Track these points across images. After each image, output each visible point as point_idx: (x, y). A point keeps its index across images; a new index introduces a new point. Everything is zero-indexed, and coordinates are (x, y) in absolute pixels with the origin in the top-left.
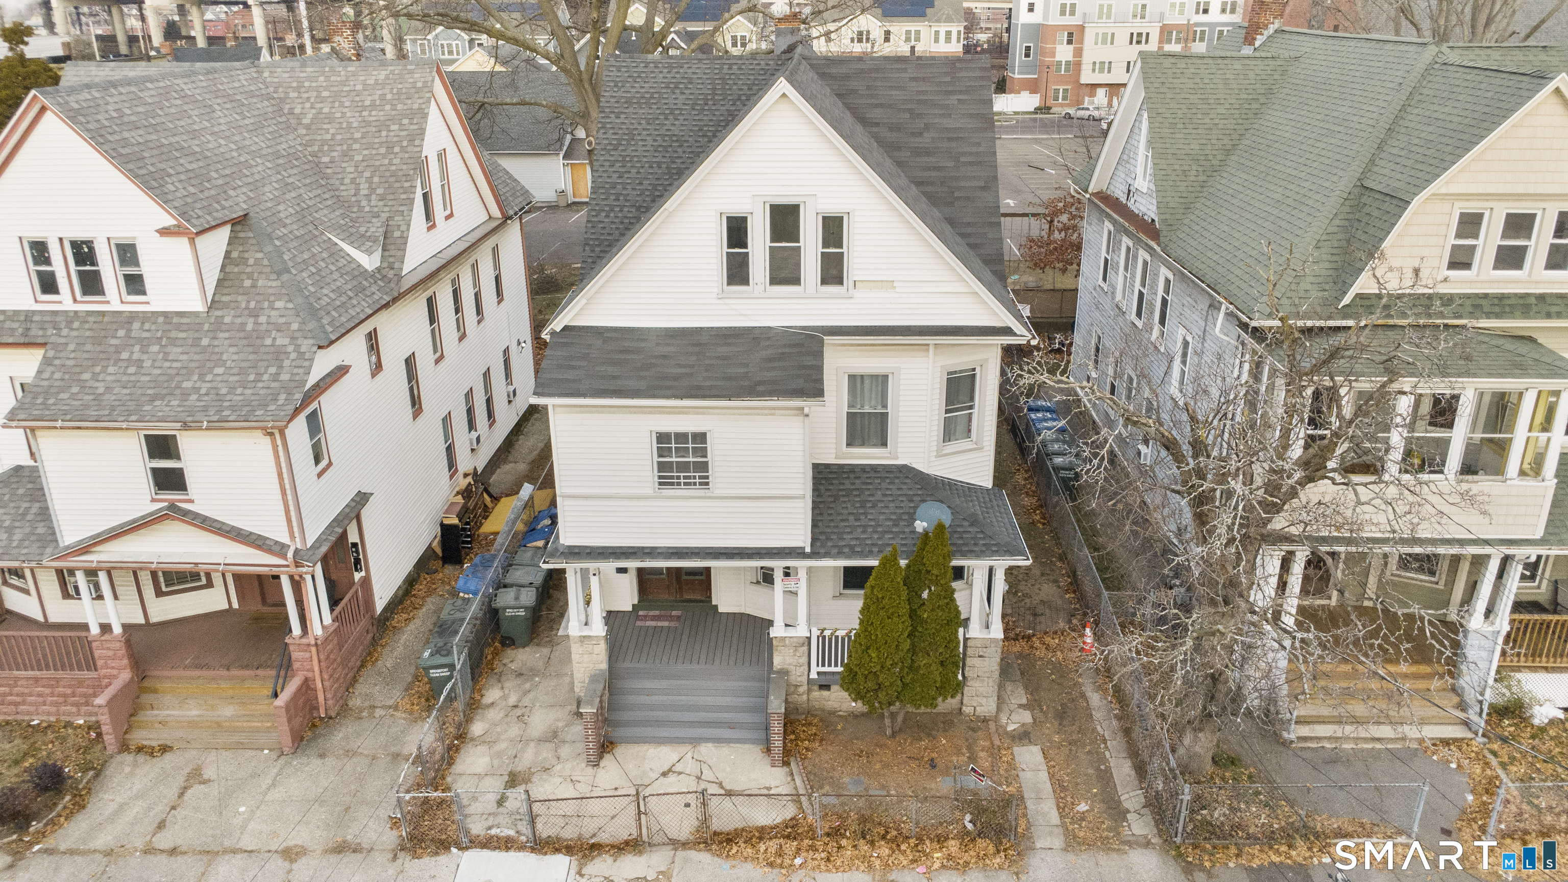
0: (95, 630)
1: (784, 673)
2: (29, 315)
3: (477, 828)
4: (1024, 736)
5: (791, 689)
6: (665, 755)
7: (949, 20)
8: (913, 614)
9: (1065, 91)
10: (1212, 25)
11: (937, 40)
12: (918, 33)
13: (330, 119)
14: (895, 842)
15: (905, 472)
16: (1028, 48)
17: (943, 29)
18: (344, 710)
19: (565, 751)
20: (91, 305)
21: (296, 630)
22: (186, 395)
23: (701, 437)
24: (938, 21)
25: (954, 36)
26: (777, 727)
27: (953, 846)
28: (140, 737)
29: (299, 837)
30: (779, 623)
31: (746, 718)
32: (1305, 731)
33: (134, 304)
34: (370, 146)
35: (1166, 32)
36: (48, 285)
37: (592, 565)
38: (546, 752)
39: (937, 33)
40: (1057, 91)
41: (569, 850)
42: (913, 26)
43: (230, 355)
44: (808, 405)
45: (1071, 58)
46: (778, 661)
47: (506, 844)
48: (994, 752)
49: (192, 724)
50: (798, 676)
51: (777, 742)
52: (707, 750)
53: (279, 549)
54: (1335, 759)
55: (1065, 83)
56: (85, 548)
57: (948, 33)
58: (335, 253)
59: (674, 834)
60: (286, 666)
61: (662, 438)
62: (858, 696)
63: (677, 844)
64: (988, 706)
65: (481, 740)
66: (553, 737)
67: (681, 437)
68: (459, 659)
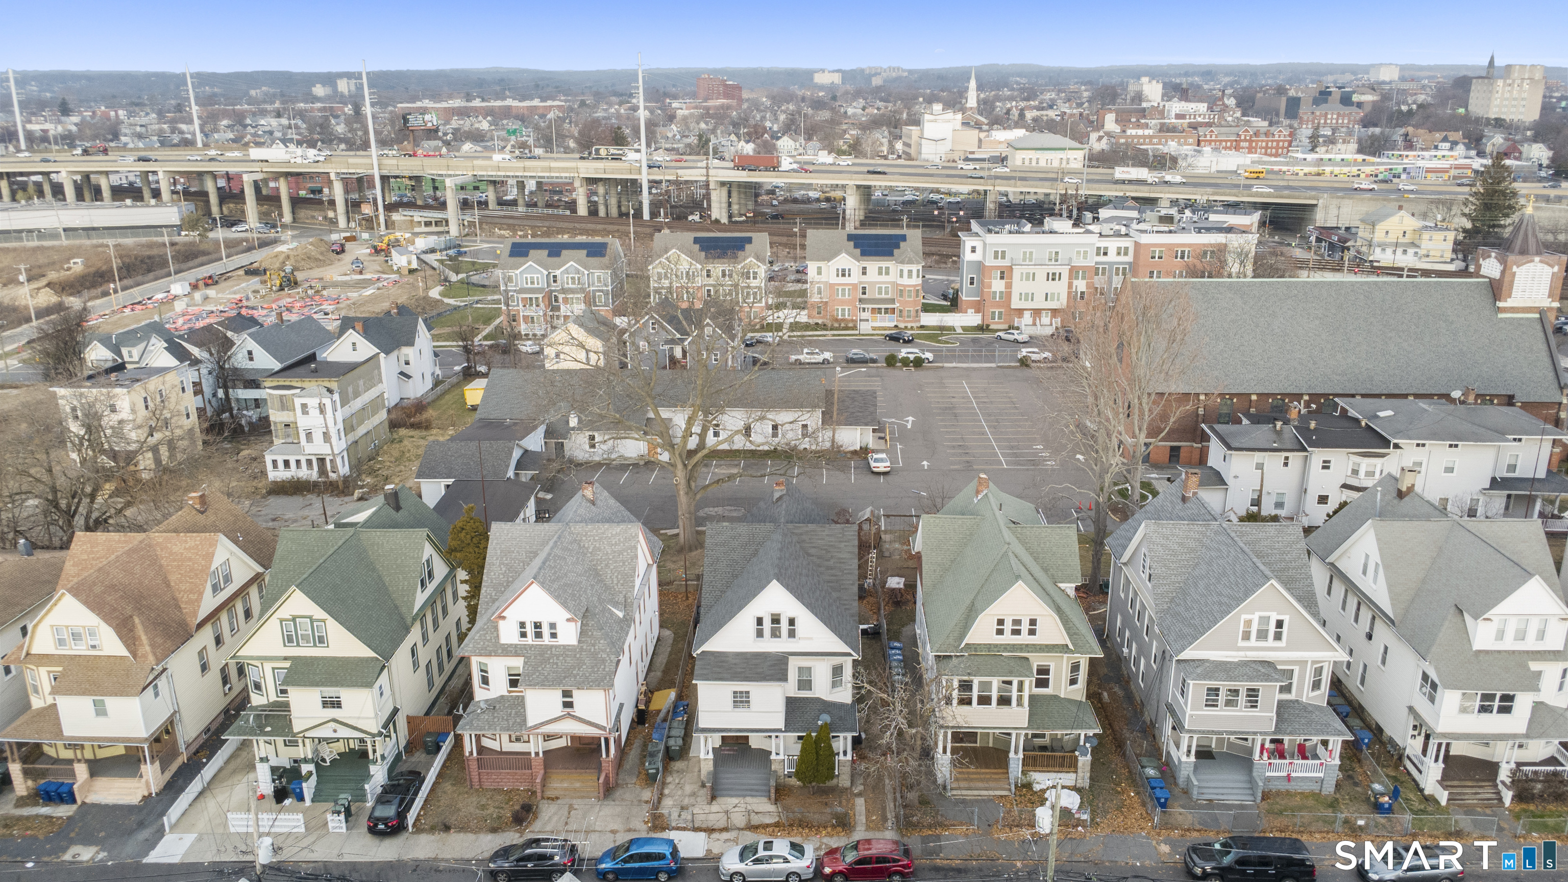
0: (533, 755)
1: (775, 772)
2: (516, 645)
3: (674, 824)
4: (860, 795)
5: (778, 777)
6: (735, 801)
7: (910, 262)
8: (817, 753)
9: (1000, 313)
10: (1111, 264)
11: (901, 276)
12: (887, 269)
13: (599, 549)
14: (810, 828)
15: (818, 700)
16: (972, 279)
17: (906, 268)
18: (617, 785)
19: (699, 799)
20: (538, 642)
21: (604, 756)
22: (575, 676)
23: (748, 692)
24: (902, 262)
25: (915, 274)
26: (773, 791)
27: (829, 829)
28: (549, 793)
29: (615, 827)
30: (774, 754)
31: (764, 788)
32: (955, 792)
33: (553, 642)
34: (616, 562)
35: (1074, 272)
36: (523, 635)
37: (709, 735)
38: (692, 800)
39: (902, 271)
40: (994, 313)
41: (705, 830)
42: (884, 264)
43: (587, 661)
44: (782, 684)
45: (1003, 289)
46: (773, 768)
47: (684, 829)
48: (848, 801)
49: (566, 789)
50: (780, 773)
51: (773, 796)
52: (749, 799)
53: (603, 728)
54: (964, 802)
55: (999, 306)
56: (537, 727)
57: (910, 272)
58: (612, 614)
59: (738, 826)
60: (599, 769)
61: (735, 692)
62: (799, 780)
63: (740, 829)
64: (847, 784)
65: (669, 795)
66: (693, 794)
67: (741, 692)
68: (660, 765)
